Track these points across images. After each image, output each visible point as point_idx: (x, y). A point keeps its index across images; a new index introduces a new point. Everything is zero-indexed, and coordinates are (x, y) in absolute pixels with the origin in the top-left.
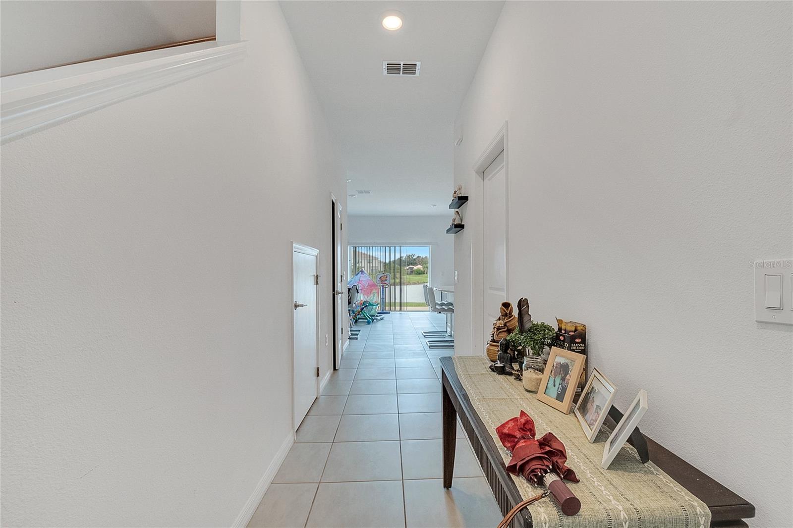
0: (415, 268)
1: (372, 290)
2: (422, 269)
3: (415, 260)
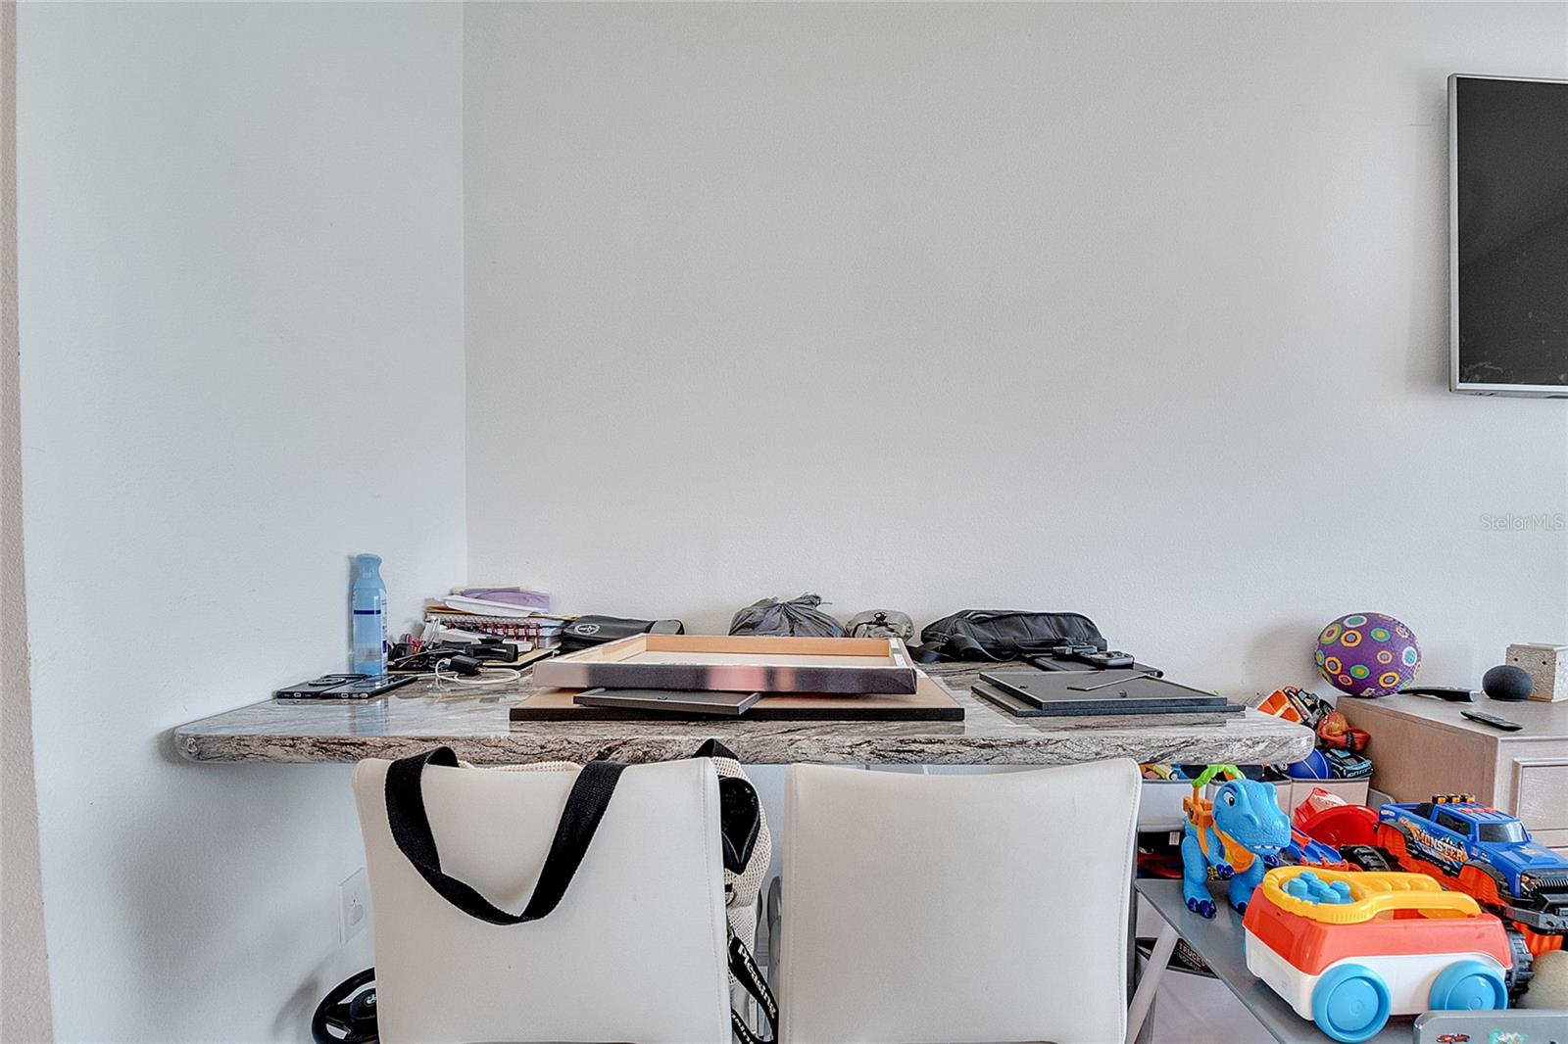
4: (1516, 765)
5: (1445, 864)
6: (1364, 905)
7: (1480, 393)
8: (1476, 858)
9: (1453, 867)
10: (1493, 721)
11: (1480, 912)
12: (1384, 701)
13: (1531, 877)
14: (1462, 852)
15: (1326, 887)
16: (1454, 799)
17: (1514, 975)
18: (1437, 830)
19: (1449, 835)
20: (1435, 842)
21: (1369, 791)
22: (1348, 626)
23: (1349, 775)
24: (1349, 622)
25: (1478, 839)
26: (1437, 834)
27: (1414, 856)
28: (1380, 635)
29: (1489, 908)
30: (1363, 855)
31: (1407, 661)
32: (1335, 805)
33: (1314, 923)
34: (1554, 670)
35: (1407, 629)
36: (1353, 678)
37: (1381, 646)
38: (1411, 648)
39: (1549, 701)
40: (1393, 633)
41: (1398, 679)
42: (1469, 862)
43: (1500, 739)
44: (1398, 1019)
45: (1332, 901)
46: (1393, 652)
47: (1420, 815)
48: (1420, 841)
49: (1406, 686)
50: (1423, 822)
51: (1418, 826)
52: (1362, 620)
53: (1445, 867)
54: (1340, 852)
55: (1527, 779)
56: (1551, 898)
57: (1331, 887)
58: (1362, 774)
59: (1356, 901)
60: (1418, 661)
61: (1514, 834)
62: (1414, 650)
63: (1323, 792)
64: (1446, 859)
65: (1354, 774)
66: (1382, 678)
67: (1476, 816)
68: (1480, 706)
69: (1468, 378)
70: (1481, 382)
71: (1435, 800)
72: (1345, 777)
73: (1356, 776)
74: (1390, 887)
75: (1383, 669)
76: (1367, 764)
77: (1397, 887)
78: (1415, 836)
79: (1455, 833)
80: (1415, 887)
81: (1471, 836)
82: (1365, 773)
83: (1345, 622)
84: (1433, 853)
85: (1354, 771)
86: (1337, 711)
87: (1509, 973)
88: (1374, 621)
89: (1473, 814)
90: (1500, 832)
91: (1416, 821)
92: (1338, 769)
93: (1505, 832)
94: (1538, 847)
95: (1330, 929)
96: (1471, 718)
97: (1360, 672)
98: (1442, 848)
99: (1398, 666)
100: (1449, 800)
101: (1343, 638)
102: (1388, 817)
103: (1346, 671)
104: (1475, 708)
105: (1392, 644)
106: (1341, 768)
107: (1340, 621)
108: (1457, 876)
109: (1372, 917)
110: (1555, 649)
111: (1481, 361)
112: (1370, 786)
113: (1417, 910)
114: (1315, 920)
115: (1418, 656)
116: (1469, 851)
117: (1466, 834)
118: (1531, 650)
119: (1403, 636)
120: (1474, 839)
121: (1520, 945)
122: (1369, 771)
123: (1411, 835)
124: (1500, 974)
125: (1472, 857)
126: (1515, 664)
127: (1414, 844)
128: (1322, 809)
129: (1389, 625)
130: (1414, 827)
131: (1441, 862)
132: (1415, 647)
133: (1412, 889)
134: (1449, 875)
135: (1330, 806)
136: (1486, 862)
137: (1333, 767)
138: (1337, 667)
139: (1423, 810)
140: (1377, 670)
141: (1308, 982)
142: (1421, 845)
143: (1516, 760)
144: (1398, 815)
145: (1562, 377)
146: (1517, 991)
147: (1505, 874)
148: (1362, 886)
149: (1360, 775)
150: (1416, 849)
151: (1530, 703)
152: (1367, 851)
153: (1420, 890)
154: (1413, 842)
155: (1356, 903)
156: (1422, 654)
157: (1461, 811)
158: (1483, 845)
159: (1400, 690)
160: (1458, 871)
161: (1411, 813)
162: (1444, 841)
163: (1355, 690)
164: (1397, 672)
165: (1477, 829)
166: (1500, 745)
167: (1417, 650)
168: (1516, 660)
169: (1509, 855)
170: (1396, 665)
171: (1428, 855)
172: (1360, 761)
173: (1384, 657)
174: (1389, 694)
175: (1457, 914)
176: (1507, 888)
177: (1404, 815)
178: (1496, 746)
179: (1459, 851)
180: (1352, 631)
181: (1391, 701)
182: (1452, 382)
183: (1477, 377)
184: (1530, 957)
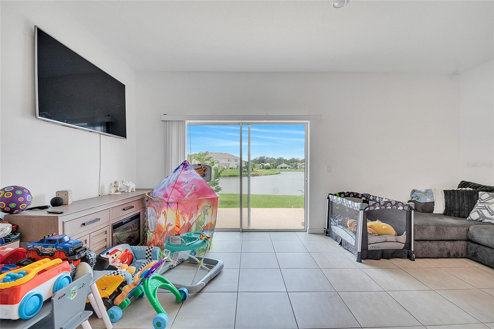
0: (265, 165)
1: (199, 203)
2: (269, 165)
3: (265, 160)
4: (63, 222)
5: (50, 254)
6: (31, 273)
7: (44, 121)
8: (58, 249)
9: (52, 254)
10: (56, 212)
11: (62, 261)
12: (21, 214)
13: (72, 248)
14: (54, 249)
15: (17, 274)
16: (50, 235)
17: (72, 274)
18: (46, 245)
19: (50, 245)
20: (46, 249)
21: (20, 243)
22: (7, 191)
23: (12, 240)
24: (7, 189)
25: (58, 243)
26: (46, 247)
27: (40, 256)
28: (19, 192)
29: (64, 260)
30: (24, 262)
31: (28, 200)
32: (10, 251)
33: (15, 287)
34: (68, 196)
35: (28, 190)
36: (10, 208)
37: (20, 196)
38: (29, 195)
39: (67, 204)
40: (23, 192)
41: (26, 205)
42: (57, 250)
43: (59, 216)
44: (45, 302)
45: (20, 277)
46: (23, 197)
47: (41, 243)
48: (42, 250)
49: (29, 207)
50: (42, 245)
51: (40, 247)
52: (12, 188)
53: (50, 255)
54: (16, 264)
55: (66, 225)
56: (77, 251)
57: (19, 274)
58: (17, 238)
59: (28, 274)
60: (32, 199)
61: (66, 239)
62: (30, 196)
63: (4, 248)
64: (50, 253)
65: (14, 239)
66: (21, 206)
67: (57, 238)
68: (51, 209)
69: (41, 116)
70: (45, 117)
71: (45, 237)
72: (11, 241)
73: (15, 240)
74: (37, 266)
75: (21, 203)
76: (18, 235)
77: (39, 265)
78: (40, 250)
79: (51, 244)
80: (44, 262)
81: (56, 243)
82: (18, 238)
83: (6, 190)
84: (46, 252)
85: (14, 238)
86: (4, 220)
87: (71, 274)
88: (16, 188)
89: (56, 237)
90: (63, 240)
91: (39, 245)
92: (8, 239)
93: (64, 239)
94: (72, 240)
95: (22, 286)
96: (50, 213)
97: (13, 205)
98: (48, 250)
99: (26, 201)
100: (49, 236)
101: (5, 195)
102: (30, 247)
103: (7, 206)
104: (50, 210)
105: (23, 195)
106: (9, 239)
107: (3, 189)
108: (54, 256)
109: (34, 276)
110: (68, 191)
111: (45, 112)
112: (20, 242)
113: (45, 269)
114: (16, 286)
115: (32, 197)
116: (56, 248)
117: (55, 243)
118: (62, 192)
119: (26, 192)
120: (57, 244)
121: (72, 266)
122: (19, 237)
123: (39, 250)
124: (69, 275)
125: (57, 249)
126: (58, 196)
127: (40, 252)
128: (6, 254)
129: (22, 189)
130: (39, 247)
131: (49, 254)
132: (30, 195)
133: (44, 263)
134: (52, 256)
135: (8, 252)
136: (61, 249)
137: (6, 239)
138: (4, 205)
139: (42, 241)
140: (19, 204)
141: (16, 307)
142: (42, 252)
143: (63, 221)
144: (34, 246)
145: (65, 121)
146: (73, 277)
147: (66, 249)
148: (29, 269)
149: (16, 240)
150: (41, 253)
151: (63, 206)
152: (25, 260)
153: (46, 263)
154: (39, 252)
155: (28, 275)
156: (33, 197)
157: (53, 238)
158: (60, 244)
159: (26, 209)
160: (54, 254)
161: (38, 244)
162: (49, 248)
163: (11, 212)
164: (25, 203)
165: (58, 241)
166: (59, 218)
167: (31, 196)
168: (58, 195)
169: (67, 244)
170: (25, 201)
171: (45, 254)
172: (16, 234)
173: (21, 199)
174: (23, 211)
175: (57, 264)
176: (67, 253)
177: (35, 245)
178: (58, 219)
179: (53, 249)
180: (9, 192)
181: (24, 213)
182: (37, 116)
183: (44, 116)
184: (75, 267)
